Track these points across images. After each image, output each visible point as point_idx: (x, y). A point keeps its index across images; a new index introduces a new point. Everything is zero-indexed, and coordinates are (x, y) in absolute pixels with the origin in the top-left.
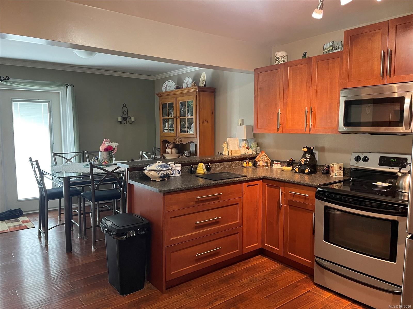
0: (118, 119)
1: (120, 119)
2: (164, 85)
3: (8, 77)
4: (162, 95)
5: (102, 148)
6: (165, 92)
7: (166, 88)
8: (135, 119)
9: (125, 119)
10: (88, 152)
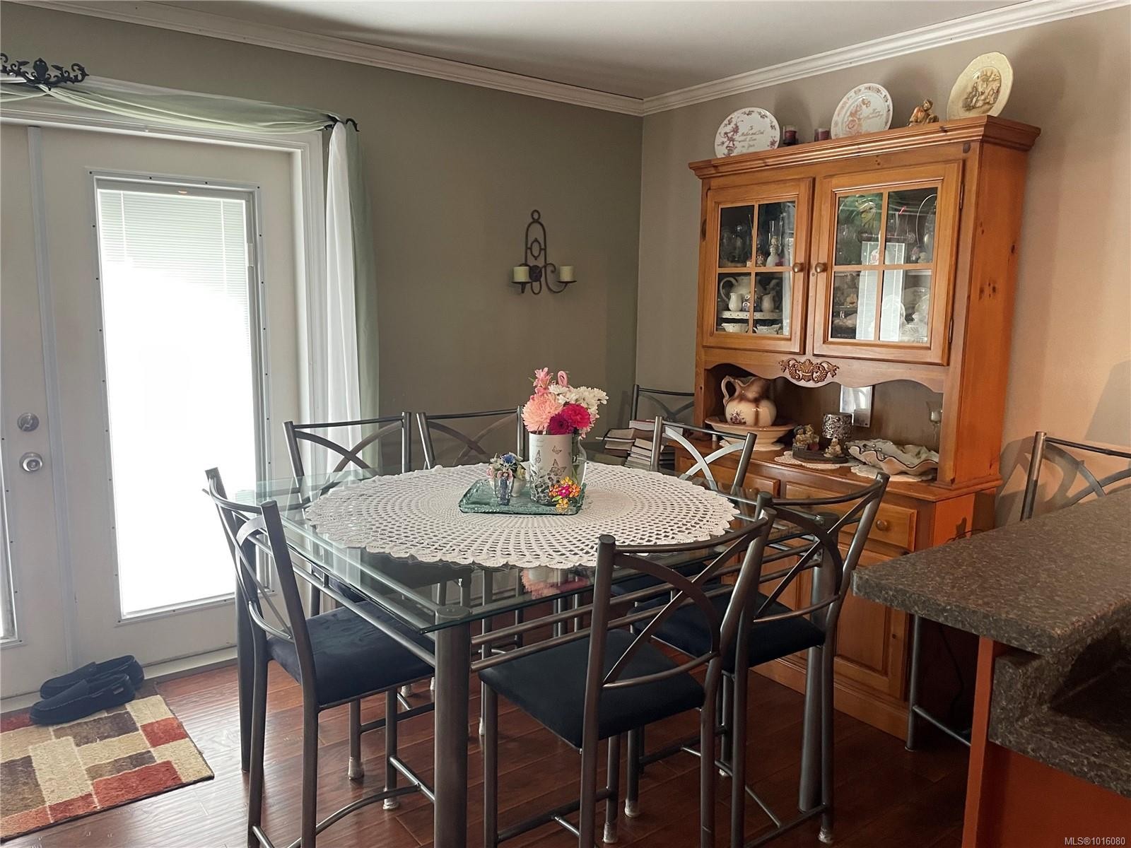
0: (512, 274)
1: (521, 274)
2: (723, 129)
3: (81, 69)
4: (721, 169)
5: (534, 415)
6: (728, 161)
7: (732, 140)
8: (574, 273)
9: (535, 274)
10: (427, 418)
